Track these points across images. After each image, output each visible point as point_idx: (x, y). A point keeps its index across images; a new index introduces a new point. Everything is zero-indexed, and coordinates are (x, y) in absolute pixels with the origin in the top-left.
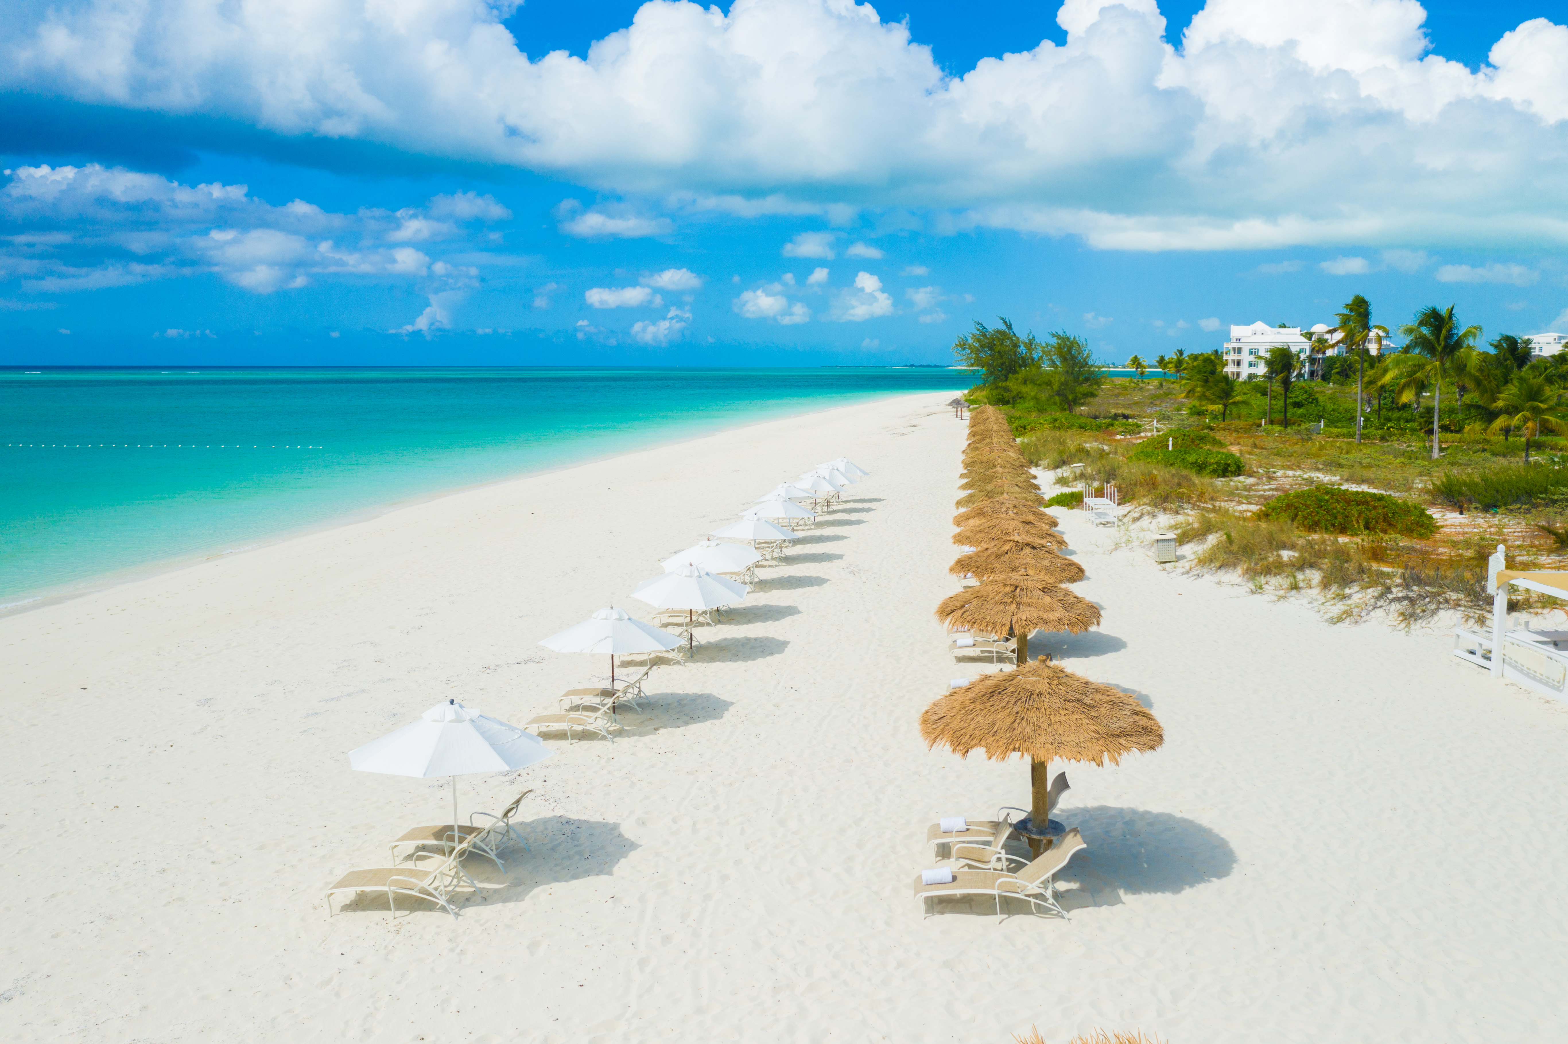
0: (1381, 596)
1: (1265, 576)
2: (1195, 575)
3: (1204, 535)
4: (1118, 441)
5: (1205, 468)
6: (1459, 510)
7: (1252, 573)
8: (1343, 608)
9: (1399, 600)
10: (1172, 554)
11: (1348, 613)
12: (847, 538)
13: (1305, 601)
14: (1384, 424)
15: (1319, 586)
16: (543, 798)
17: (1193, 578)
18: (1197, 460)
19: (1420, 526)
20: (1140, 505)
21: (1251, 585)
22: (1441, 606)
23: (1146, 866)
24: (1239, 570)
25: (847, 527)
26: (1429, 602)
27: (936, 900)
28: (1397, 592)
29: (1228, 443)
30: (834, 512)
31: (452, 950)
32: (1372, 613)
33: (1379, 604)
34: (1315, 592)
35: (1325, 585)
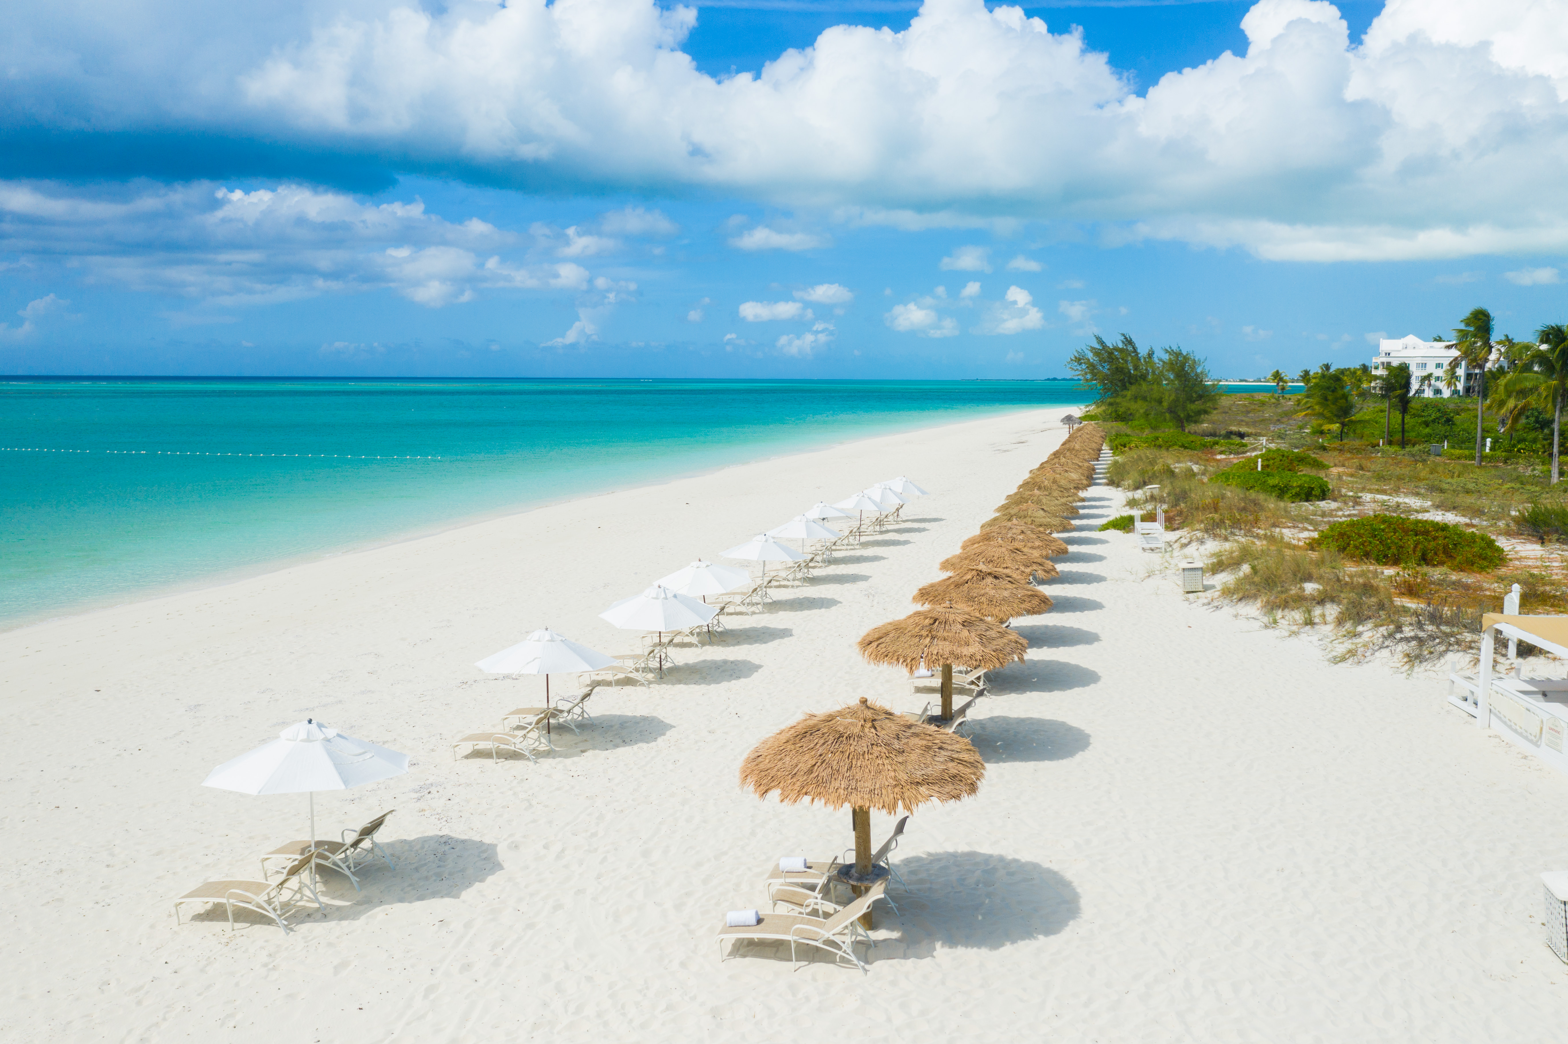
0: (1391, 635)
1: (1283, 610)
2: (1214, 607)
3: (1239, 564)
4: (1219, 460)
5: (1287, 492)
6: (1541, 541)
7: (1271, 607)
8: (1350, 647)
9: (1407, 640)
10: (1199, 584)
11: (1352, 653)
12: (884, 558)
13: (1315, 639)
14: (1514, 446)
15: (1335, 622)
16: (437, 816)
17: (1212, 610)
18: (1279, 483)
19: (1483, 559)
20: (1193, 531)
21: (1266, 620)
22: (1451, 648)
23: (980, 918)
24: (1259, 603)
25: (892, 547)
26: (1439, 643)
27: (745, 942)
28: (1408, 631)
29: (1332, 464)
30: (887, 531)
31: (265, 965)
32: (1377, 654)
33: (1386, 643)
34: (1328, 629)
35: (1340, 621)
